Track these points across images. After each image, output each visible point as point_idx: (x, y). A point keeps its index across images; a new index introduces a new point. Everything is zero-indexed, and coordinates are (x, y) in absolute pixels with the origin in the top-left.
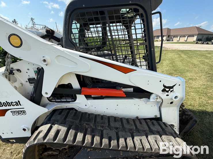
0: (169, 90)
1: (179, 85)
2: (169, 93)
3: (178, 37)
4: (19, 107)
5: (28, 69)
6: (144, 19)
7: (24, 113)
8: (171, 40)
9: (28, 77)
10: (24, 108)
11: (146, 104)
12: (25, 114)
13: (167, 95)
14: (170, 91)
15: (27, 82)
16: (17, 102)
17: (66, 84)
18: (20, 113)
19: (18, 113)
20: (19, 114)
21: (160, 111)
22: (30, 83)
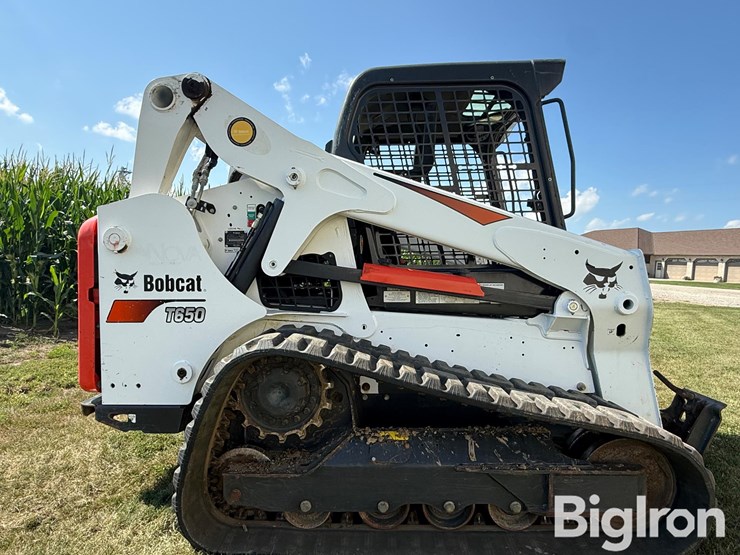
0: (606, 281)
1: (631, 267)
2: (605, 290)
3: (685, 264)
4: (195, 295)
5: (235, 208)
6: (523, 112)
7: (199, 317)
8: (658, 272)
9: (227, 229)
10: (204, 300)
11: (545, 337)
12: (200, 320)
13: (602, 297)
14: (606, 285)
15: (220, 240)
16: (193, 280)
17: (321, 254)
18: (189, 317)
19: (184, 314)
20: (186, 319)
21: (592, 368)
22: (229, 244)
